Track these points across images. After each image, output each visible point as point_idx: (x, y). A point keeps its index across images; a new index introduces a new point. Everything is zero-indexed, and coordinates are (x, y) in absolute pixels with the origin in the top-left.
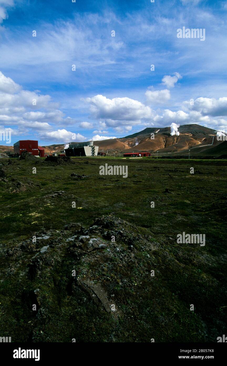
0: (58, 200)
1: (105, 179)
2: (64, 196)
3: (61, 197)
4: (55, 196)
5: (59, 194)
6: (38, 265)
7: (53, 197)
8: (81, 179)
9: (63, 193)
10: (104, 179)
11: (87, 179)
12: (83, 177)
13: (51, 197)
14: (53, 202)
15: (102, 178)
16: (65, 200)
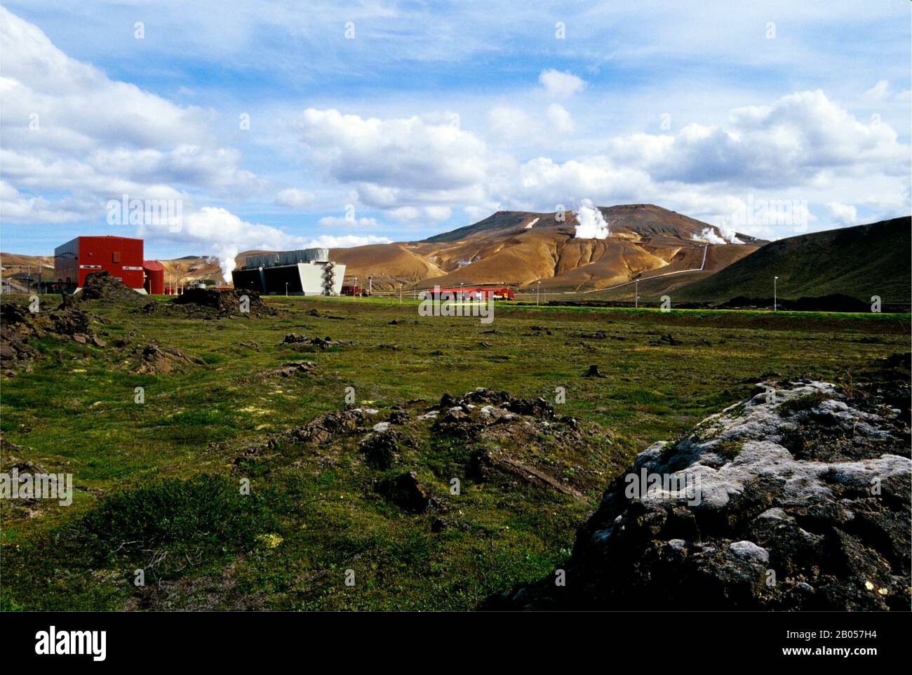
0: (299, 382)
1: (399, 350)
2: (315, 374)
3: (306, 376)
4: (291, 372)
5: (301, 369)
6: (390, 443)
7: (284, 375)
8: (323, 348)
9: (309, 366)
10: (394, 349)
11: (342, 348)
12: (328, 344)
13: (278, 374)
14: (289, 388)
15: (388, 347)
16: (320, 383)
